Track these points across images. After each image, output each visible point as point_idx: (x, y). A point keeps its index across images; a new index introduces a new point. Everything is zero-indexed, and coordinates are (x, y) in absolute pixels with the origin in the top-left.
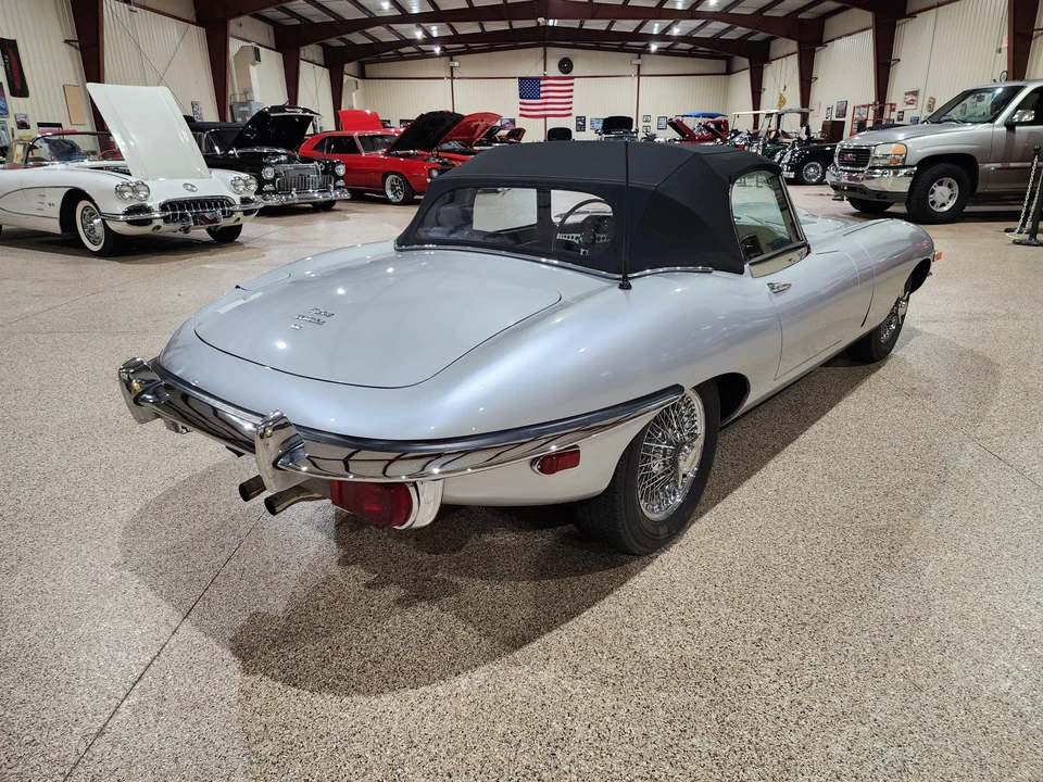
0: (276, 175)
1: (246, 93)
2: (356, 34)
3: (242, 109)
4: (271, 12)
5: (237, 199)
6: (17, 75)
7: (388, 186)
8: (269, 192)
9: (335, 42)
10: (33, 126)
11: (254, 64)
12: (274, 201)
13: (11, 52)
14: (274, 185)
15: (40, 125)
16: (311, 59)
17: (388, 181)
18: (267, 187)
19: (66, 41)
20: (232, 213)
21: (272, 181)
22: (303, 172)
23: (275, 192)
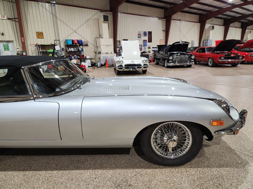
0: (173, 58)
1: (208, 37)
2: (250, 18)
3: (206, 41)
4: (220, 16)
5: (142, 64)
6: (150, 38)
7: (209, 61)
8: (171, 63)
9: (243, 20)
10: (151, 48)
11: (212, 30)
12: (172, 64)
13: (150, 34)
14: (172, 61)
15: (153, 48)
16: (236, 26)
17: (209, 60)
18: (170, 61)
19: (163, 31)
20: (141, 67)
21: (172, 60)
22: (182, 58)
23: (172, 62)
